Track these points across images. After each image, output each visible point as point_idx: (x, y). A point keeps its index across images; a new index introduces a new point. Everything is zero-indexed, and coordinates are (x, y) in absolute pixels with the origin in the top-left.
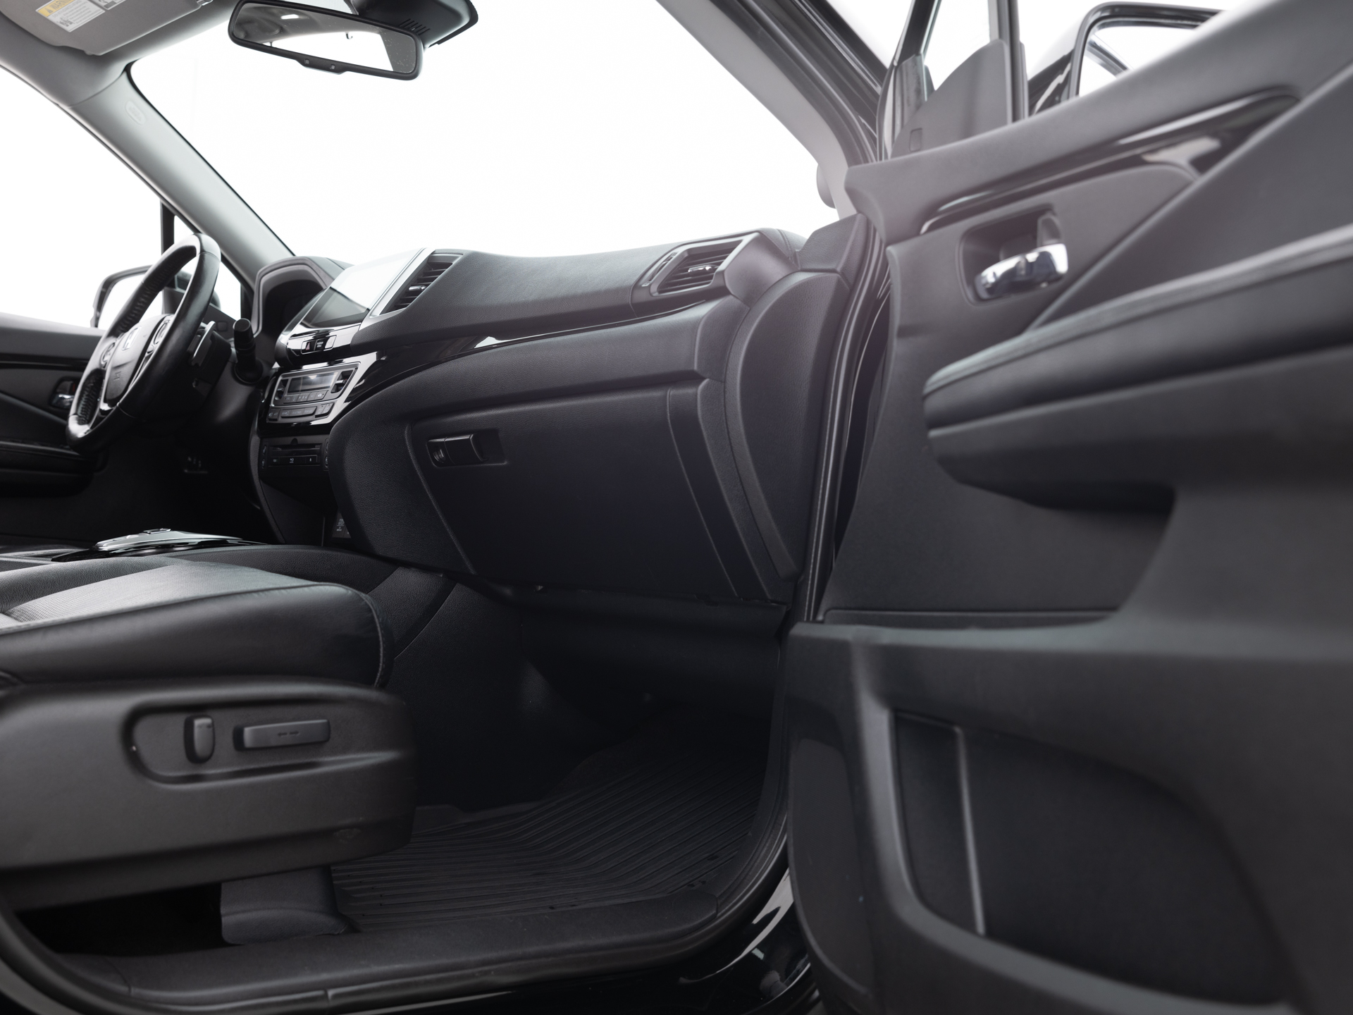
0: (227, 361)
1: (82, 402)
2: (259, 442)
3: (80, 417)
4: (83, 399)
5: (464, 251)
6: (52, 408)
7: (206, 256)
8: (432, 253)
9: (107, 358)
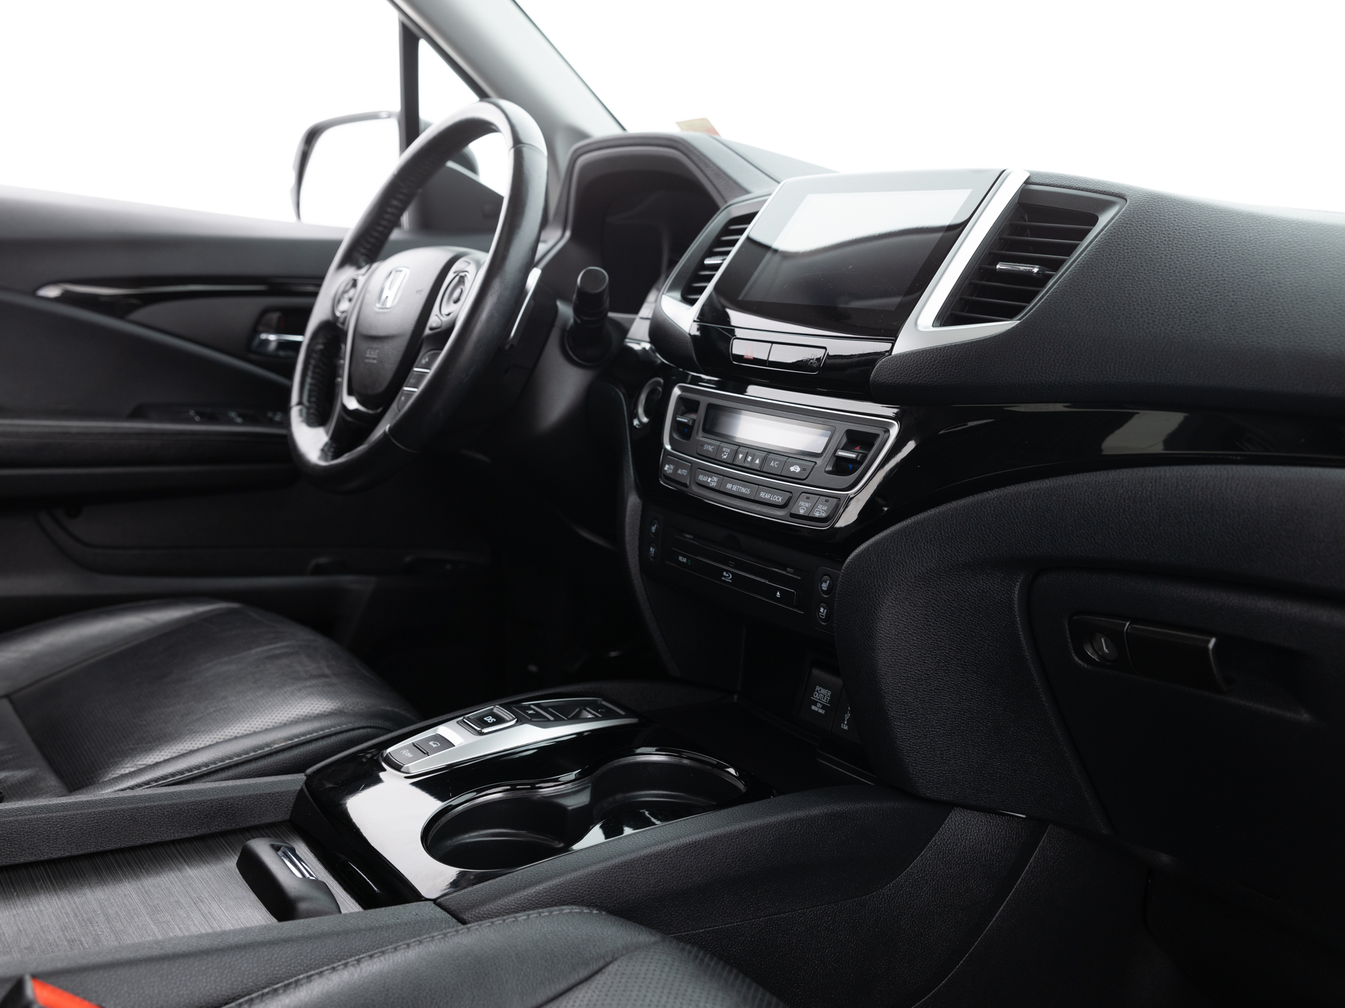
0: (552, 326)
1: (309, 380)
2: (640, 508)
3: (308, 408)
4: (310, 373)
5: (1129, 188)
6: (253, 357)
7: (526, 151)
8: (1027, 182)
9: (344, 305)
